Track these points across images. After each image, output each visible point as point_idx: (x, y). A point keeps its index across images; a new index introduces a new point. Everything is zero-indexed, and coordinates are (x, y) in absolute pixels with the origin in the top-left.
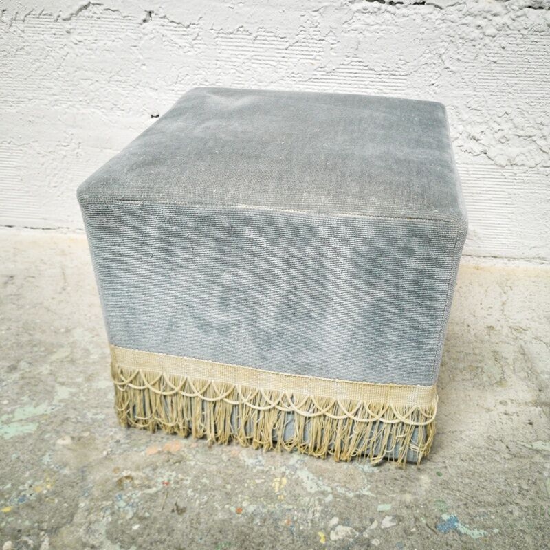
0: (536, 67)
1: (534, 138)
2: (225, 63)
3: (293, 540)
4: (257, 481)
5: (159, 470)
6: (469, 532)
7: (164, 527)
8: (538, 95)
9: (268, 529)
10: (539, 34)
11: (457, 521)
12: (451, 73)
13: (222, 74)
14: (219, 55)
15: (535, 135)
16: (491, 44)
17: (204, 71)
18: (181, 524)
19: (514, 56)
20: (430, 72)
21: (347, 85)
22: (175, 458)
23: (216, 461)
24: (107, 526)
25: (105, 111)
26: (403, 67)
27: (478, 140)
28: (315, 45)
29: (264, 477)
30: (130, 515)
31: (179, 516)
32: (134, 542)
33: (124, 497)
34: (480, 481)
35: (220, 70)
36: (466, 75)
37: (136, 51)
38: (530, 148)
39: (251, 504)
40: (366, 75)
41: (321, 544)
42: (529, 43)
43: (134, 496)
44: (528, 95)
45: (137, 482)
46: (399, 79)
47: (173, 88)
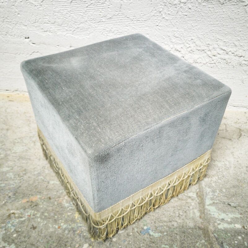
0: (205, 18)
1: (205, 51)
2: (58, 13)
3: (80, 240)
4: (69, 214)
5: (27, 210)
6: (154, 234)
7: (27, 235)
8: (207, 31)
9: (71, 235)
10: (207, 2)
11: (150, 230)
12: (165, 20)
13: (57, 18)
14: (54, 10)
15: (206, 50)
16: (184, 7)
17: (48, 17)
18: (34, 234)
19: (195, 12)
20: (156, 20)
21: (117, 25)
22: (34, 204)
23: (52, 205)
24: (2, 235)
25: (3, 36)
26: (143, 17)
27: (180, 51)
28: (100, 6)
29: (72, 212)
30: (12, 230)
31: (34, 230)
32: (14, 242)
33: (11, 222)
34: (163, 211)
35: (56, 17)
36: (173, 21)
37: (14, 7)
38: (204, 55)
39: (65, 224)
40: (126, 21)
41: (92, 241)
42: (202, 6)
43: (15, 222)
44: (202, 31)
45: (17, 215)
46: (142, 22)
47: (34, 25)
